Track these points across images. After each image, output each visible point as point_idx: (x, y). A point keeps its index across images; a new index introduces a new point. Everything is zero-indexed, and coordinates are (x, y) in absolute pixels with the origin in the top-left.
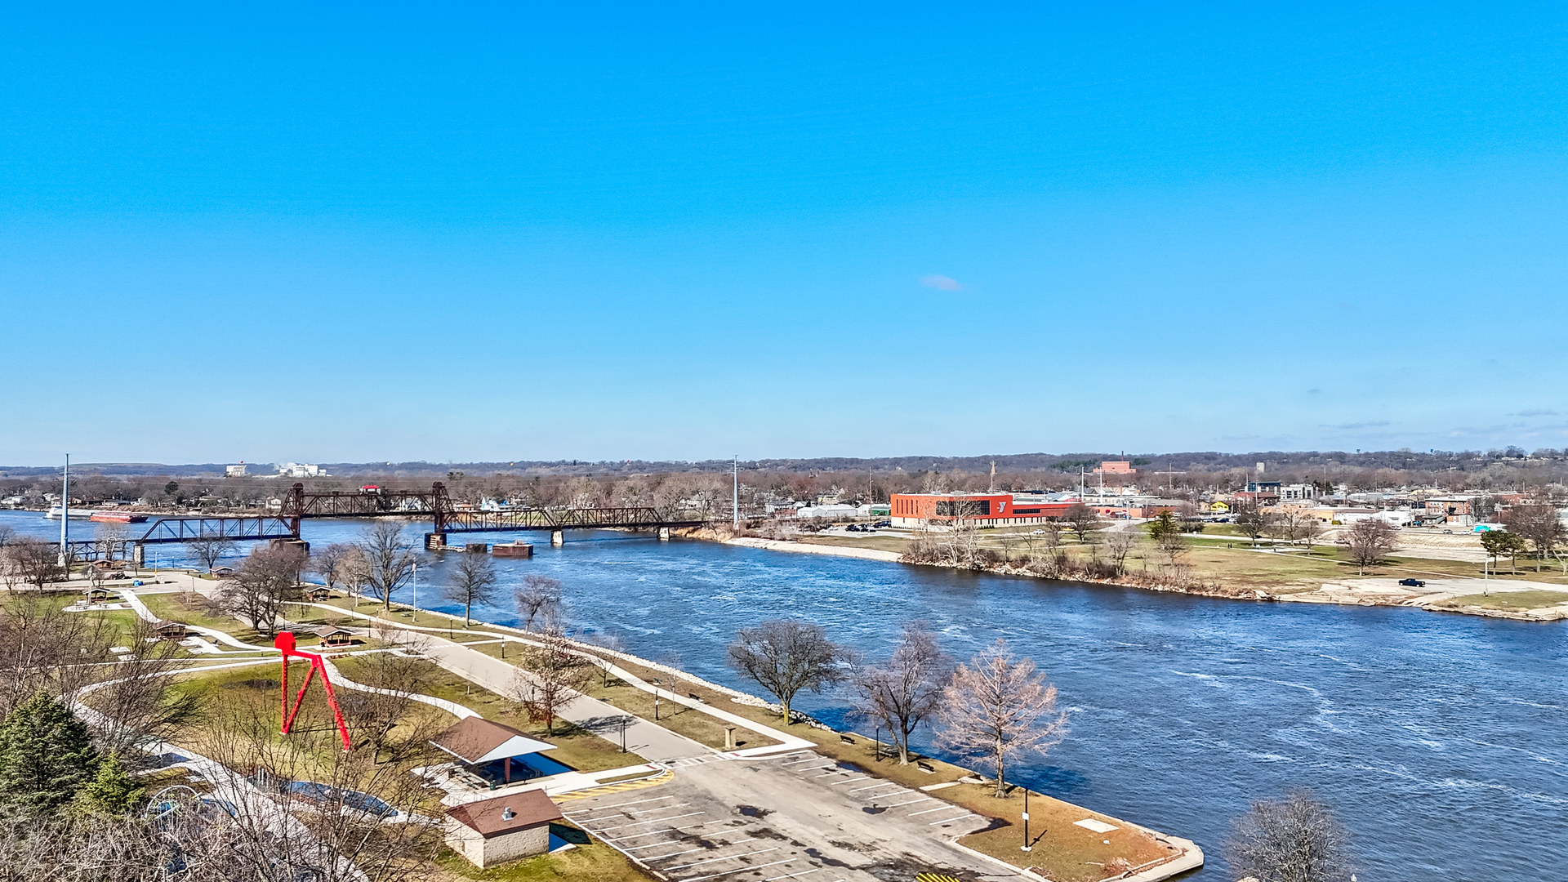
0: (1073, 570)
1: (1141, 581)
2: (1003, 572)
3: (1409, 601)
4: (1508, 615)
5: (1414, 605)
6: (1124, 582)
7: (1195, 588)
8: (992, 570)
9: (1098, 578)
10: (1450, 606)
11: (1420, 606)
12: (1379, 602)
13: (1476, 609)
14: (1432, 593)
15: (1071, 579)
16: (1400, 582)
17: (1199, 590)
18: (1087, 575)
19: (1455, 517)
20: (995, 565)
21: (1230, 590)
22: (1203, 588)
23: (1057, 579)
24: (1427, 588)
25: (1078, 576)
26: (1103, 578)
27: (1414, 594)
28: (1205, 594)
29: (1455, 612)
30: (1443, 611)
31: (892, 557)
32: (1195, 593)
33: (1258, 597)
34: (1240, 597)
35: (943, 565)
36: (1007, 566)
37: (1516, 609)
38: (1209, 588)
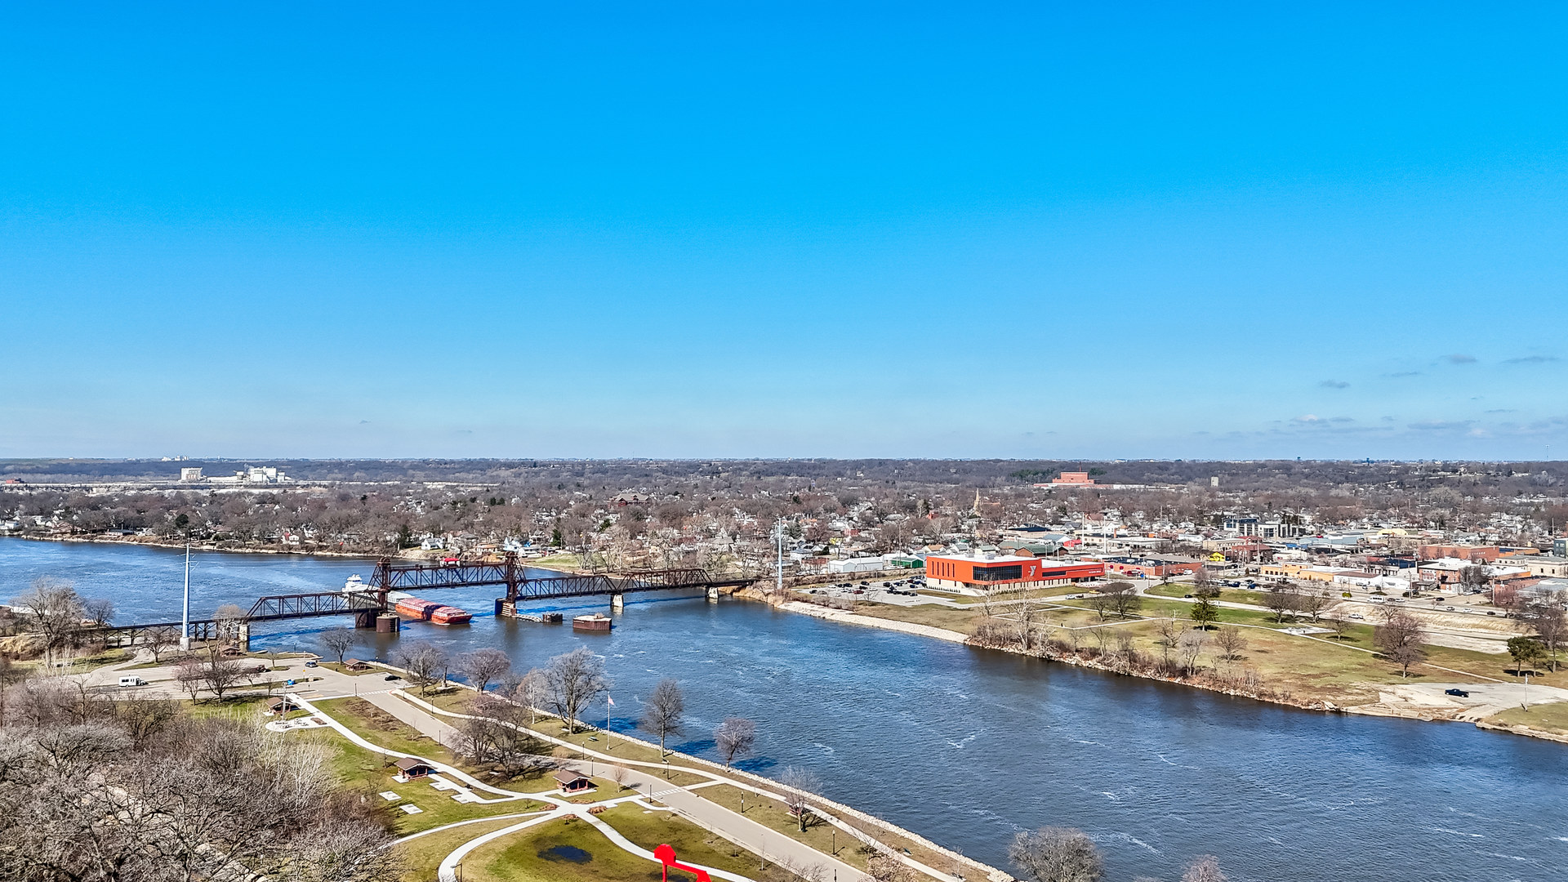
0: (1144, 667)
1: (1211, 683)
2: (1074, 663)
3: (1461, 714)
4: (1553, 737)
5: (1466, 719)
6: (1195, 682)
7: (1265, 695)
8: (1062, 659)
9: (1169, 677)
10: (1500, 725)
11: (1472, 721)
12: (1436, 716)
13: (1523, 729)
14: (1478, 706)
15: (1144, 676)
16: (1447, 691)
17: (1270, 697)
18: (1159, 672)
19: (1448, 586)
20: (1065, 654)
21: (1299, 700)
22: (1273, 695)
23: (1129, 675)
24: (1472, 698)
25: (1149, 674)
26: (1174, 677)
27: (1461, 706)
28: (1276, 702)
29: (1505, 731)
30: (1494, 729)
31: (960, 638)
32: (1267, 700)
33: (1327, 708)
34: (1310, 707)
35: (1011, 650)
36: (1077, 657)
37: (1559, 730)
38: (1279, 696)
